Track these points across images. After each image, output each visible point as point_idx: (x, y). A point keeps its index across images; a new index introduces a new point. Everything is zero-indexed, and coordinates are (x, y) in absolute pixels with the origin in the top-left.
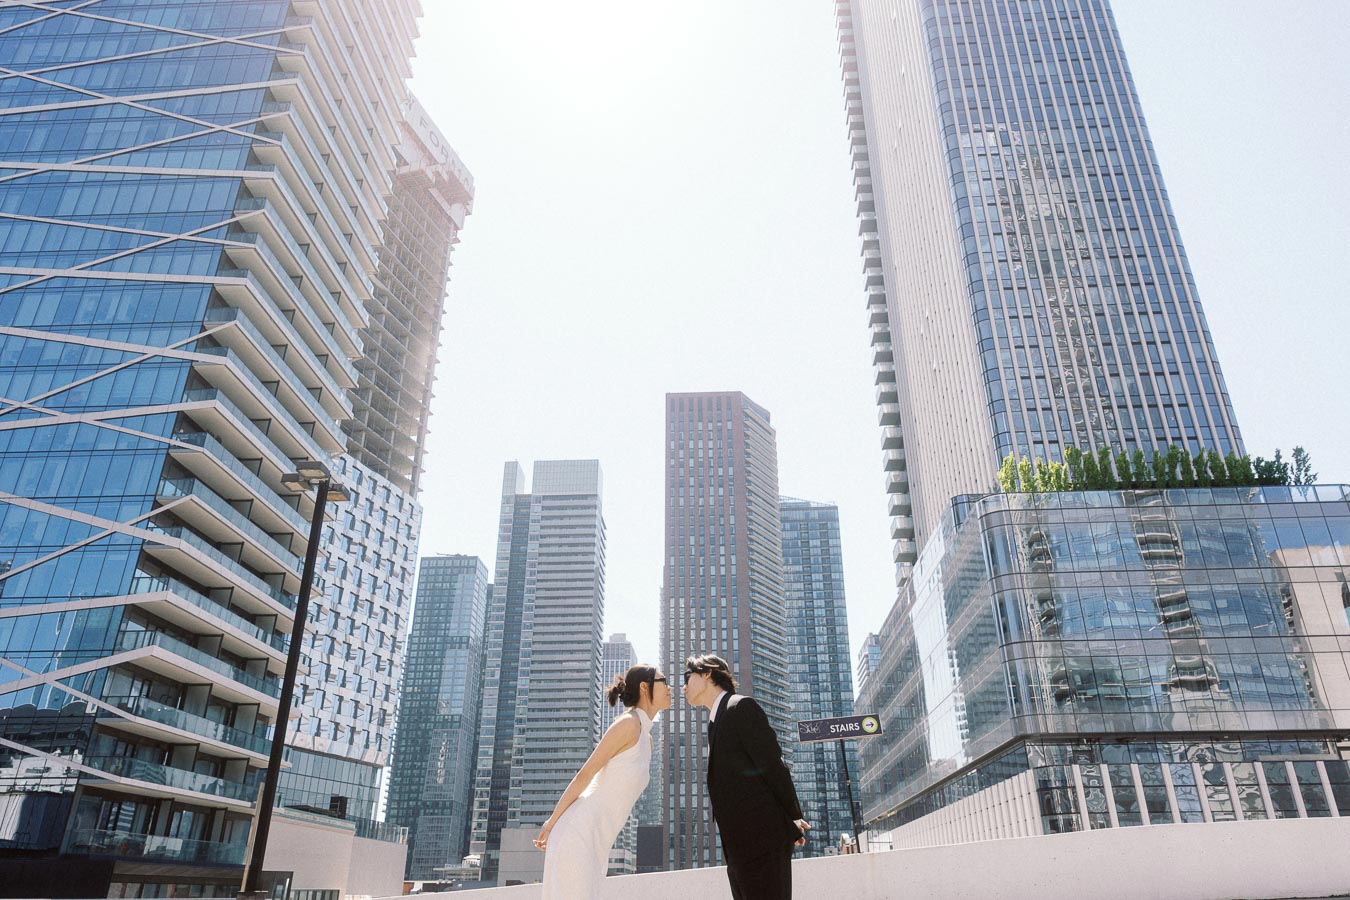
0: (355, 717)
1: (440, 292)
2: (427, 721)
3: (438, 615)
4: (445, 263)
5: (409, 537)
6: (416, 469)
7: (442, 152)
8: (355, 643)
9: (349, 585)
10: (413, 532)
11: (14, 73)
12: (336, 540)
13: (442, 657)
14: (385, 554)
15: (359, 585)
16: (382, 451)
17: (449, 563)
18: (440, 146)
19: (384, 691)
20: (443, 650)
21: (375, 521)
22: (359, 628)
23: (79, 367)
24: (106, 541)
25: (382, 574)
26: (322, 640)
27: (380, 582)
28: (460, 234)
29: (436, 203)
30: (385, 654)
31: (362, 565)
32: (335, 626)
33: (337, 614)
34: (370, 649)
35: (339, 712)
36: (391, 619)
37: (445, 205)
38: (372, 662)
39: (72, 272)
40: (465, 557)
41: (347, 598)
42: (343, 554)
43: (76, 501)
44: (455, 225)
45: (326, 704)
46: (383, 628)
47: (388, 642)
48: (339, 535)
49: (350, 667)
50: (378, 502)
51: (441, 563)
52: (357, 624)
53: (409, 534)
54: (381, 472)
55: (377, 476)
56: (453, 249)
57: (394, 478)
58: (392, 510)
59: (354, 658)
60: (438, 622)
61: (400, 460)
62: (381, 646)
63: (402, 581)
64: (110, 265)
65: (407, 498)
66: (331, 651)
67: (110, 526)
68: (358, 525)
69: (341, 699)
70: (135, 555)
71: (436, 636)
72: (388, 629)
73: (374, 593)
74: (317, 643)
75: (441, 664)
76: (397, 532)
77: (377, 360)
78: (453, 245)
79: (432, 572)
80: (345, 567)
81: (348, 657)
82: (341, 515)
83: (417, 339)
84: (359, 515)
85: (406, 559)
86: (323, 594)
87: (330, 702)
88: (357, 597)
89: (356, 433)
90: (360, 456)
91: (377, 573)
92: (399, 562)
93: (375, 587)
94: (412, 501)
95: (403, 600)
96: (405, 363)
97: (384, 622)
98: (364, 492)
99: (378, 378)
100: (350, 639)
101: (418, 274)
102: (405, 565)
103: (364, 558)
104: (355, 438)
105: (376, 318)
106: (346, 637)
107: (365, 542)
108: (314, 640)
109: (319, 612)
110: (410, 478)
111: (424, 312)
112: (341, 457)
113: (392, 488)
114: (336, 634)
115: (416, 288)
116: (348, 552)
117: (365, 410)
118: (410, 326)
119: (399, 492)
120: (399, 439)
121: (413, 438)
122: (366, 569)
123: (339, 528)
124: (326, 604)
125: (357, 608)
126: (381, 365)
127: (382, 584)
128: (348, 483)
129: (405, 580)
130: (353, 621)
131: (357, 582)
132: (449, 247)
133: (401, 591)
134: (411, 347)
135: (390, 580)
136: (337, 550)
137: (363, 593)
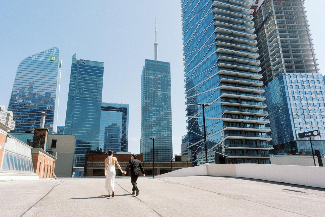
1: (304, 17)
4: (303, 8)
5: (319, 83)
6: (315, 65)
8: (311, 114)
9: (304, 102)
11: (192, 52)
14: (312, 90)
15: (307, 101)
16: (302, 67)
21: (306, 84)
22: (311, 110)
23: (210, 95)
24: (219, 121)
25: (313, 96)
26: (300, 116)
34: (317, 114)
39: (205, 80)
41: (304, 104)
43: (215, 116)
46: (320, 108)
48: (296, 92)
49: (312, 120)
50: (304, 79)
52: (310, 109)
53: (319, 82)
54: (303, 72)
55: (302, 74)
56: (303, 4)
57: (308, 72)
58: (310, 79)
61: (307, 66)
62: (321, 112)
63: (322, 95)
64: (208, 77)
65: (315, 74)
66: (304, 118)
68: (300, 87)
69: (313, 127)
70: (223, 122)
73: (313, 101)
74: (299, 117)
76: (315, 84)
77: (290, 47)
78: (304, 2)
80: (301, 98)
81: (311, 118)
82: (294, 87)
83: (302, 34)
84: (300, 85)
85: (321, 89)
86: (296, 106)
87: (309, 129)
88: (308, 103)
89: (291, 67)
90: (295, 71)
91: (312, 96)
92: (318, 90)
93: (312, 99)
94: (317, 74)
95: (324, 99)
96: (300, 42)
97: (320, 106)
98: (299, 79)
99: (292, 51)
100: (309, 114)
101: (295, 18)
102: (321, 90)
103: (306, 94)
104: (291, 68)
105: (285, 38)
106: (308, 113)
107: (305, 90)
108: (298, 117)
109: (297, 110)
110: (314, 68)
111: (301, 26)
112: (288, 75)
113: (309, 74)
114: (304, 114)
115: (295, 22)
116: (300, 94)
117: (292, 60)
118: (298, 33)
119: (311, 74)
120: (306, 61)
121: (311, 59)
122: (308, 96)
123: (295, 90)
124: (298, 108)
125: (309, 106)
126: (292, 47)
127: (315, 98)
128: (293, 79)
129: (323, 94)
130: (309, 109)
131: (306, 100)
132: (302, 4)
133: (323, 97)
134: (300, 37)
135: (317, 96)
136: (296, 95)
137: (309, 102)
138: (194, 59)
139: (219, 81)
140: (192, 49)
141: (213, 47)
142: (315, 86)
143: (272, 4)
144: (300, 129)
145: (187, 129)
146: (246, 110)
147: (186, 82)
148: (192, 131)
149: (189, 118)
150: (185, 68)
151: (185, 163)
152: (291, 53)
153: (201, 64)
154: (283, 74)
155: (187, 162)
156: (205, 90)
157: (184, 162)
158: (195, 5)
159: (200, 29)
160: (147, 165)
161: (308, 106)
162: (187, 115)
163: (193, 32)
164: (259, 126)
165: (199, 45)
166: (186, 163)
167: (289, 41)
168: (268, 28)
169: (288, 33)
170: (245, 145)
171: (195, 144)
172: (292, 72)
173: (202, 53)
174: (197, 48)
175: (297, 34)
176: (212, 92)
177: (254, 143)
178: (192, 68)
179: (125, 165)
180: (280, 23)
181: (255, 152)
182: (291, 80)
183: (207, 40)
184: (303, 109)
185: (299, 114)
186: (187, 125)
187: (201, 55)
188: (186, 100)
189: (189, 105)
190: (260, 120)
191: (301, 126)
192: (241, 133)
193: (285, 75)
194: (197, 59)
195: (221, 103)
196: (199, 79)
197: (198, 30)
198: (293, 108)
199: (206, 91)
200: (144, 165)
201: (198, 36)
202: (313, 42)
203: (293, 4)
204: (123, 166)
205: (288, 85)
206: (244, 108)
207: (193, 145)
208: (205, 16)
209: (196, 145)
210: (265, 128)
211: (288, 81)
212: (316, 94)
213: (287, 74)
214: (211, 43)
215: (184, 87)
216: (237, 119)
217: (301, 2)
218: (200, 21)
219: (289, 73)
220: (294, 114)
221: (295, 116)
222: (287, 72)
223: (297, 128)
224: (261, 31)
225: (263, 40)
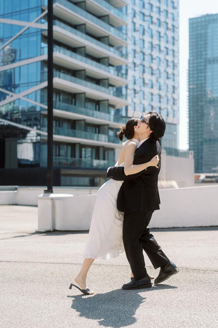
0: (160, 102)
2: (202, 101)
3: (201, 48)
8: (155, 66)
9: (147, 38)
10: (175, 4)
12: (137, 16)
13: (205, 69)
14: (163, 19)
17: (203, 19)
20: (205, 66)
22: (155, 59)
24: (27, 32)
25: (162, 30)
27: (162, 34)
31: (152, 26)
32: (144, 59)
33: (144, 54)
34: (162, 69)
35: (152, 100)
36: (170, 53)
38: (164, 75)
40: (211, 15)
41: (147, 45)
42: (141, 22)
43: (11, 15)
45: (146, 97)
46: (167, 57)
47: (171, 64)
49: (154, 78)
51: (199, 20)
53: (173, 6)
59: (155, 74)
60: (201, 51)
62: (167, 67)
66: (144, 72)
67: (26, 24)
68: (147, 6)
69: (152, 94)
70: (39, 37)
71: (201, 58)
73: (160, 40)
75: (205, 72)
79: (195, 25)
80: (144, 29)
81: (152, 74)
100: (152, 65)
103: (152, 22)
107: (152, 14)
116: (144, 21)
122: (154, 28)
123: (138, 9)
124: (138, 50)
125: (153, 49)
130: (152, 56)
131: (150, 36)
135: (167, 32)
137: (155, 41)
144: (135, 93)
185: (138, 62)
191: (137, 88)
198: (130, 47)
221: (131, 66)
223: (130, 90)
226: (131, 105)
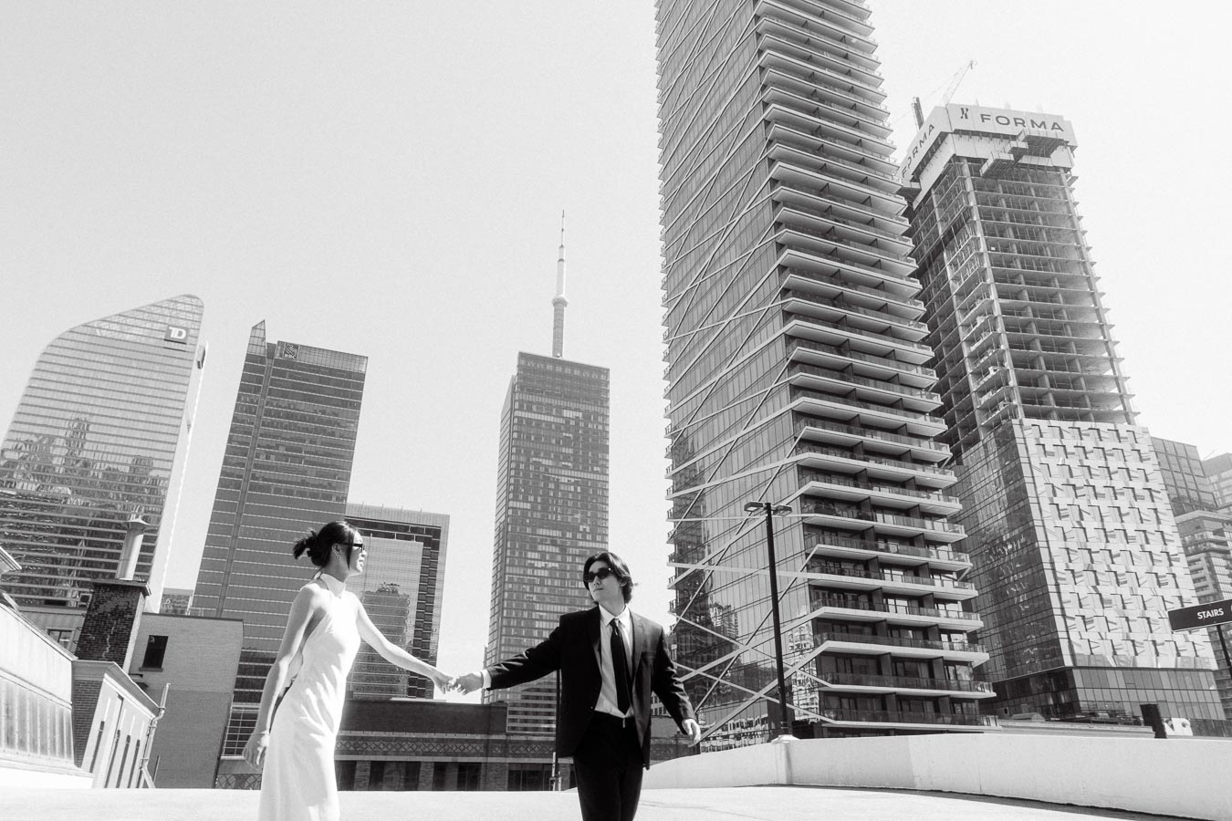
0: (1151, 631)
1: (1075, 234)
4: (1069, 205)
5: (1141, 460)
6: (1122, 397)
7: (1016, 124)
8: (1121, 568)
9: (1091, 524)
11: (695, 331)
12: (1059, 492)
14: (1119, 482)
15: (1102, 520)
16: (1078, 401)
18: (1012, 121)
19: (1179, 602)
21: (1095, 461)
22: (1119, 555)
23: (758, 487)
25: (1123, 502)
26: (1082, 576)
27: (1125, 510)
28: (1074, 172)
29: (1033, 166)
30: (1162, 569)
32: (1092, 560)
34: (1141, 569)
35: (1130, 630)
36: (1155, 537)
37: (1042, 161)
38: (1149, 580)
39: (742, 432)
41: (1093, 534)
42: (1071, 500)
44: (1064, 168)
45: (1113, 626)
46: (1148, 548)
47: (1161, 558)
48: (1061, 487)
49: (1125, 591)
50: (1089, 443)
52: (1113, 553)
53: (1141, 457)
54: (1084, 417)
55: (1078, 424)
56: (1071, 191)
57: (1099, 418)
58: (1108, 445)
59: (1126, 582)
61: (1096, 400)
62: (1153, 565)
63: (1153, 501)
64: (754, 420)
65: (1123, 427)
66: (1097, 582)
68: (1077, 471)
69: (1127, 619)
72: (1156, 546)
73: (1122, 521)
74: (1077, 580)
76: (1125, 461)
77: (1035, 330)
78: (1072, 186)
80: (1080, 510)
81: (1118, 583)
82: (1054, 469)
83: (1071, 289)
84: (1073, 462)
85: (1147, 480)
86: (1065, 539)
87: (1115, 624)
88: (1104, 530)
89: (1040, 399)
90: (1055, 414)
91: (1117, 503)
92: (1138, 485)
93: (1121, 515)
94: (1130, 428)
95: (1161, 516)
96: (1066, 316)
97: (1148, 542)
98: (1070, 442)
99: (1042, 343)
100: (1113, 568)
101: (1045, 236)
102: (1149, 485)
103: (1096, 496)
104: (1041, 403)
105: (1017, 298)
106: (1108, 566)
107: (1092, 482)
108: (1074, 577)
109: (1068, 553)
110: (1120, 408)
111: (1067, 262)
112: (1033, 425)
113: (1103, 426)
114: (1095, 567)
115: (1048, 249)
116: (1077, 497)
117: (1042, 376)
118: (1057, 284)
119: (1111, 426)
120: (1091, 381)
121: (1106, 374)
122: (1104, 504)
123: (1058, 482)
124: (1073, 545)
125: (1109, 539)
126: (1041, 332)
127: (1128, 510)
128: (1050, 441)
129: (1155, 499)
130: (1110, 551)
131: (1098, 518)
132: (1067, 191)
133: (1155, 510)
134: (1067, 299)
135: (1136, 504)
136: (1063, 499)
137: (1111, 524)
138: (703, 356)
139: (796, 438)
140: (696, 322)
141: (773, 318)
142: (1127, 469)
143: (969, 186)
144: (1085, 623)
145: (671, 611)
146: (893, 546)
147: (673, 436)
148: (690, 620)
149: (680, 571)
150: (670, 388)
151: (668, 742)
152: (1037, 350)
153: (730, 376)
154: (1014, 421)
155: (673, 742)
156: (741, 466)
157: (663, 741)
158: (709, 174)
159: (727, 254)
160: (522, 749)
161: (1108, 541)
162: (671, 558)
163: (699, 261)
164: (941, 606)
165: (720, 306)
166: (671, 745)
167: (1030, 310)
168: (956, 265)
169: (1023, 285)
170: (893, 679)
171: (700, 671)
172: (1045, 415)
173: (733, 336)
174: (716, 320)
175: (1056, 287)
176: (768, 476)
177: (924, 671)
178: (696, 388)
179: (435, 744)
180: (997, 250)
181: (929, 706)
182: (1043, 445)
183: (750, 290)
184: (1089, 550)
185: (1078, 566)
186: (672, 595)
187: (727, 341)
188: (671, 504)
189: (680, 520)
190: (941, 586)
191: (1088, 614)
192: (874, 633)
193: (1021, 424)
194: (712, 357)
195: (803, 518)
196: (719, 425)
197: (717, 256)
198: (1057, 544)
199: (744, 469)
200: (507, 747)
201: (718, 276)
202: (1109, 318)
203: (1037, 190)
204: (427, 750)
205: (1035, 462)
206: (886, 537)
207: (694, 673)
208: (745, 211)
209: (704, 674)
210: (961, 614)
211: (1033, 449)
212: (1133, 499)
213: (1028, 422)
214: (765, 301)
215: (665, 453)
216: (860, 577)
217: (1062, 184)
218: (725, 226)
219: (1035, 421)
220: (1060, 567)
221: (1064, 576)
222: (1028, 415)
223: (1073, 619)
224: (935, 273)
225: (942, 304)
226: (1079, 646)
